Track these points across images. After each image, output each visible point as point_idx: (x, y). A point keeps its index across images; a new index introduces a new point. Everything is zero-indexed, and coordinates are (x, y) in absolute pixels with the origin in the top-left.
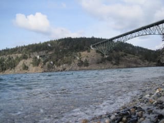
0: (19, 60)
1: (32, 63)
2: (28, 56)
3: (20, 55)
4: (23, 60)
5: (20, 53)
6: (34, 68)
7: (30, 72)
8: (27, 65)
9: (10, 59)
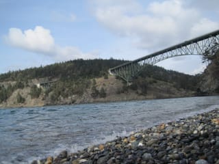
0: (12, 89)
1: (30, 94)
2: (25, 84)
3: (13, 83)
4: (18, 90)
5: (14, 80)
8: (23, 96)
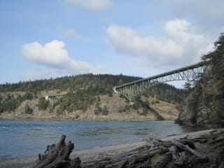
0: (21, 99)
1: (38, 105)
2: (34, 95)
3: (23, 94)
4: (27, 101)
5: (23, 90)
6: (41, 112)
7: (34, 116)
8: (31, 107)
9: (9, 97)
